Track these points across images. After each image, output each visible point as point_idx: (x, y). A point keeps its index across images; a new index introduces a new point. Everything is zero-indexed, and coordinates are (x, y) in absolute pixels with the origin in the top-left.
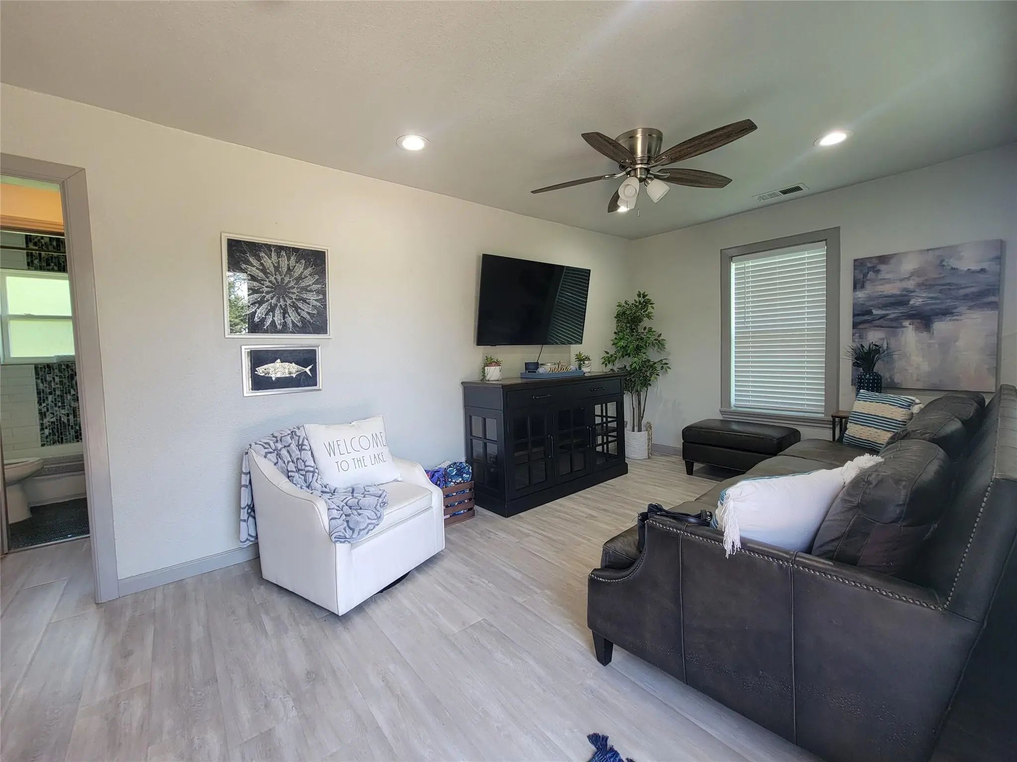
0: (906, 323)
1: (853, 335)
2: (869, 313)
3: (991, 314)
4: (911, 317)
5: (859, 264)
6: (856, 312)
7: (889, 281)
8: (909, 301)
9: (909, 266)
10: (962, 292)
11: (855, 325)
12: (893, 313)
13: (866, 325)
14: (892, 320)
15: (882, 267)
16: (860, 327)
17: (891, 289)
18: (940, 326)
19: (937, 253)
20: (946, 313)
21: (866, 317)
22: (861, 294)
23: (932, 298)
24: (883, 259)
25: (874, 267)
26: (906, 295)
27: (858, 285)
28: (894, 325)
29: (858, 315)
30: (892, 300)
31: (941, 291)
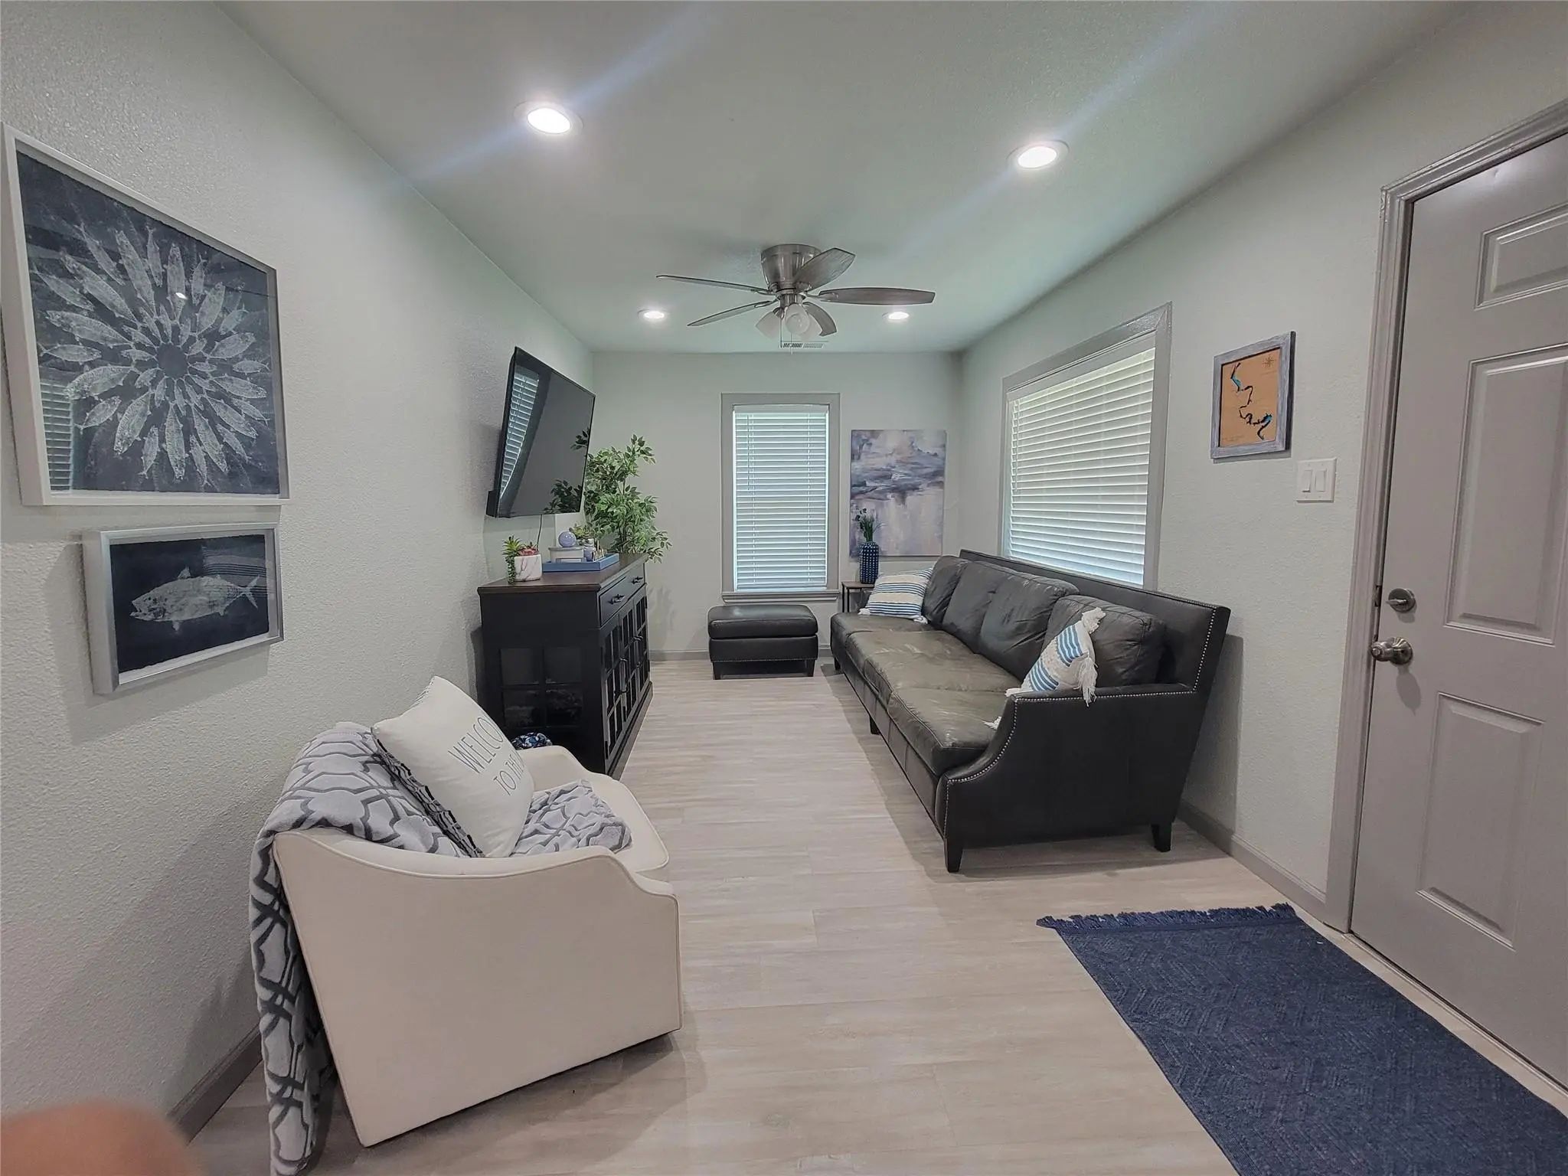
0: (889, 496)
1: (851, 506)
2: (864, 484)
3: (938, 490)
4: (893, 490)
5: (855, 435)
6: (853, 483)
7: (878, 455)
8: (891, 476)
9: (892, 443)
10: (925, 471)
11: (852, 496)
12: (881, 486)
13: (861, 496)
14: (880, 492)
15: (873, 441)
16: (857, 497)
17: (880, 463)
18: (910, 498)
19: (910, 434)
20: (915, 488)
21: (861, 489)
22: (857, 465)
23: (905, 474)
24: (874, 433)
25: (867, 440)
26: (889, 470)
27: (855, 456)
28: (881, 497)
29: (855, 486)
30: (880, 473)
31: (911, 469)
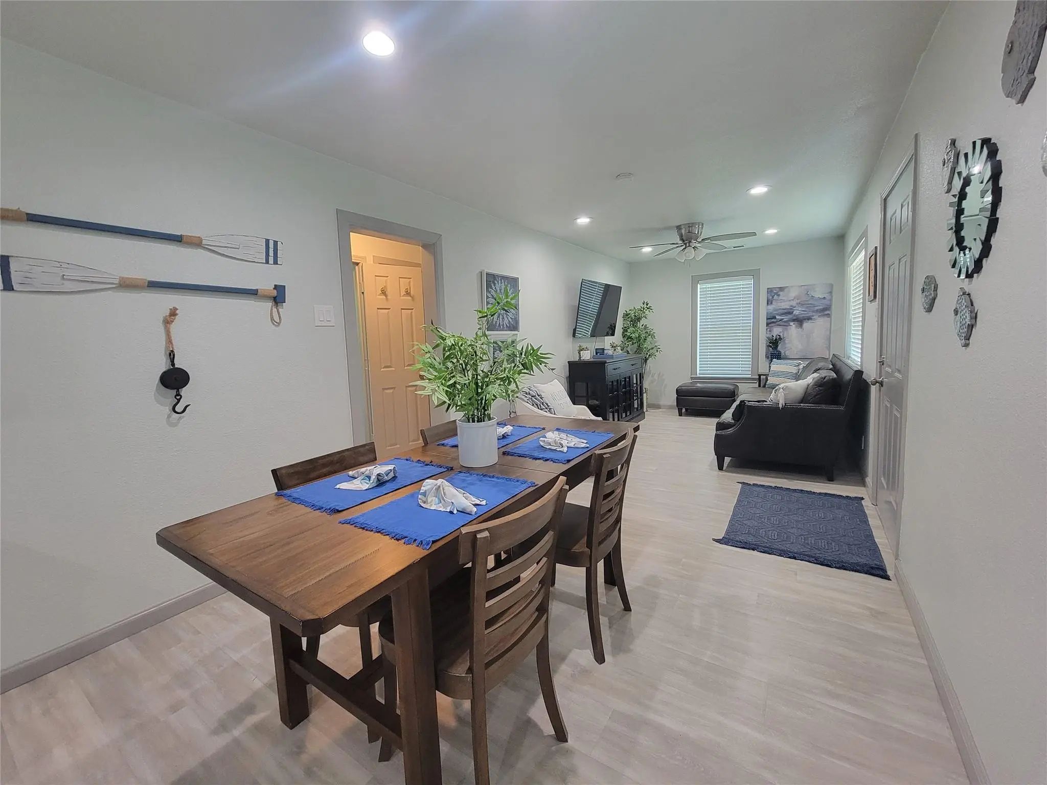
0: (792, 324)
1: (767, 330)
2: (775, 318)
3: (827, 319)
4: (794, 320)
5: (770, 291)
6: (768, 317)
7: (784, 301)
8: (793, 312)
9: (793, 293)
10: (816, 308)
11: (768, 324)
12: (786, 318)
13: (772, 325)
14: (785, 322)
15: (781, 293)
16: (770, 325)
17: (785, 305)
18: (806, 325)
19: (806, 287)
20: (809, 319)
21: (773, 320)
22: (771, 307)
23: (803, 311)
24: (781, 289)
25: (777, 293)
26: (791, 309)
27: (769, 302)
28: (786, 325)
29: (769, 319)
30: (785, 311)
31: (807, 307)
